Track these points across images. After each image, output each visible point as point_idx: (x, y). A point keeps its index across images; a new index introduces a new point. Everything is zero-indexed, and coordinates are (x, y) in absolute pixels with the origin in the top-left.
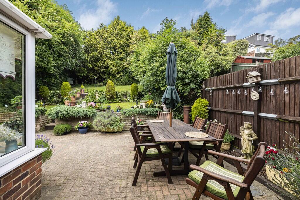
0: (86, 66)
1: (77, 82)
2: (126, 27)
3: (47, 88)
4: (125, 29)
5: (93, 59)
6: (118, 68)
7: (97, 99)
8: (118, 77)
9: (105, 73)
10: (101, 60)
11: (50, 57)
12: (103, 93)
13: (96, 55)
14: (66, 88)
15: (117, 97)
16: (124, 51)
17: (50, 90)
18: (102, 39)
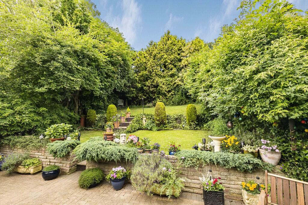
0: (135, 86)
1: (127, 103)
2: (177, 41)
3: (95, 112)
4: (175, 43)
5: (142, 78)
6: (169, 86)
7: (144, 125)
8: (169, 97)
9: (155, 92)
10: (150, 78)
11: (97, 79)
12: (152, 116)
13: (145, 74)
14: (111, 111)
15: (168, 122)
16: (175, 66)
17: (97, 114)
18: (151, 57)
